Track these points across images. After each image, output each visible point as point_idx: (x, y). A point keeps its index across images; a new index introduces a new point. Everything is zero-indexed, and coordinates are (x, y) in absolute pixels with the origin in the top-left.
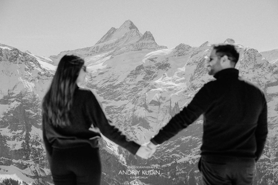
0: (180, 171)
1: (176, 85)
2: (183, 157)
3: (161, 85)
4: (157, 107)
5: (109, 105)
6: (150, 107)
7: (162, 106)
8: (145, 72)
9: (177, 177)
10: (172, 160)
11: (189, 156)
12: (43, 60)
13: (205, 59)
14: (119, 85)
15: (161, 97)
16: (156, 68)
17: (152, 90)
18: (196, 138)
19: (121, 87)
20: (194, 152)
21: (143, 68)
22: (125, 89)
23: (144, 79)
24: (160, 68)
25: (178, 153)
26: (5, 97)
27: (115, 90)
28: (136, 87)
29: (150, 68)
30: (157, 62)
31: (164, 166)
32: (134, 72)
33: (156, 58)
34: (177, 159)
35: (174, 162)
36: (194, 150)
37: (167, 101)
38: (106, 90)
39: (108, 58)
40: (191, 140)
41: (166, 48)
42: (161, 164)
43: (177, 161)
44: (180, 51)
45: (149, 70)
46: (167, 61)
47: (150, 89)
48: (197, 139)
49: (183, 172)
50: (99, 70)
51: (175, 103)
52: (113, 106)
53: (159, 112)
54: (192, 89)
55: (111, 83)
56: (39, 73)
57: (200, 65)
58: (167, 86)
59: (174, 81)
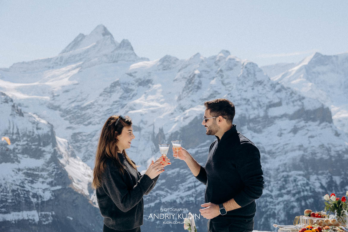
1: (161, 106)
2: (169, 194)
3: (140, 106)
4: (137, 133)
5: (76, 131)
7: (143, 132)
8: (122, 90)
10: (156, 198)
11: (176, 193)
13: (195, 75)
14: (90, 106)
15: (142, 121)
16: (135, 85)
17: (131, 112)
18: (185, 170)
19: (91, 108)
20: (182, 188)
21: (119, 85)
22: (97, 111)
23: (120, 98)
24: (140, 84)
25: (163, 190)
27: (83, 112)
28: (111, 109)
29: (129, 84)
30: (137, 77)
31: (146, 206)
32: (108, 90)
33: (136, 72)
34: (161, 198)
35: (157, 201)
36: (182, 186)
37: (150, 126)
38: (72, 112)
39: (76, 71)
40: (179, 173)
41: (148, 60)
43: (161, 200)
44: (165, 64)
45: (127, 88)
46: (150, 76)
47: (128, 111)
48: (185, 172)
50: (63, 86)
51: (160, 129)
52: (81, 133)
53: (139, 140)
54: (180, 110)
55: (79, 103)
57: (190, 81)
58: (150, 107)
59: (157, 100)
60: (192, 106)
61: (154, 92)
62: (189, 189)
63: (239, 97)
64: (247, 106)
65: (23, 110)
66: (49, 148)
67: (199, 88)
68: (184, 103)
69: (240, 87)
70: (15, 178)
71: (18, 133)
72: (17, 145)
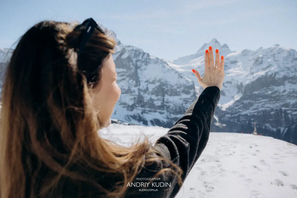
0: (242, 119)
1: (241, 72)
2: (244, 111)
3: (231, 73)
4: (230, 84)
6: (226, 85)
7: (232, 84)
9: (240, 122)
11: (248, 111)
12: (170, 62)
13: (259, 58)
15: (232, 79)
16: (229, 63)
20: (251, 109)
24: (232, 63)
25: (241, 109)
26: (153, 81)
30: (230, 60)
31: (233, 116)
33: (230, 58)
35: (239, 114)
37: (236, 81)
39: (203, 59)
40: (249, 102)
41: (235, 52)
42: (232, 114)
44: (244, 53)
45: (226, 65)
46: (236, 59)
49: (244, 119)
50: (198, 66)
51: (241, 83)
53: (231, 87)
54: (251, 74)
56: (168, 69)
57: (257, 60)
58: (236, 73)
59: (240, 70)
60: (257, 72)
61: (238, 66)
62: (255, 109)
63: (283, 67)
64: (288, 71)
65: (182, 75)
66: (192, 91)
67: (261, 63)
68: (252, 71)
69: (285, 62)
70: (180, 102)
71: (180, 85)
72: (181, 89)
